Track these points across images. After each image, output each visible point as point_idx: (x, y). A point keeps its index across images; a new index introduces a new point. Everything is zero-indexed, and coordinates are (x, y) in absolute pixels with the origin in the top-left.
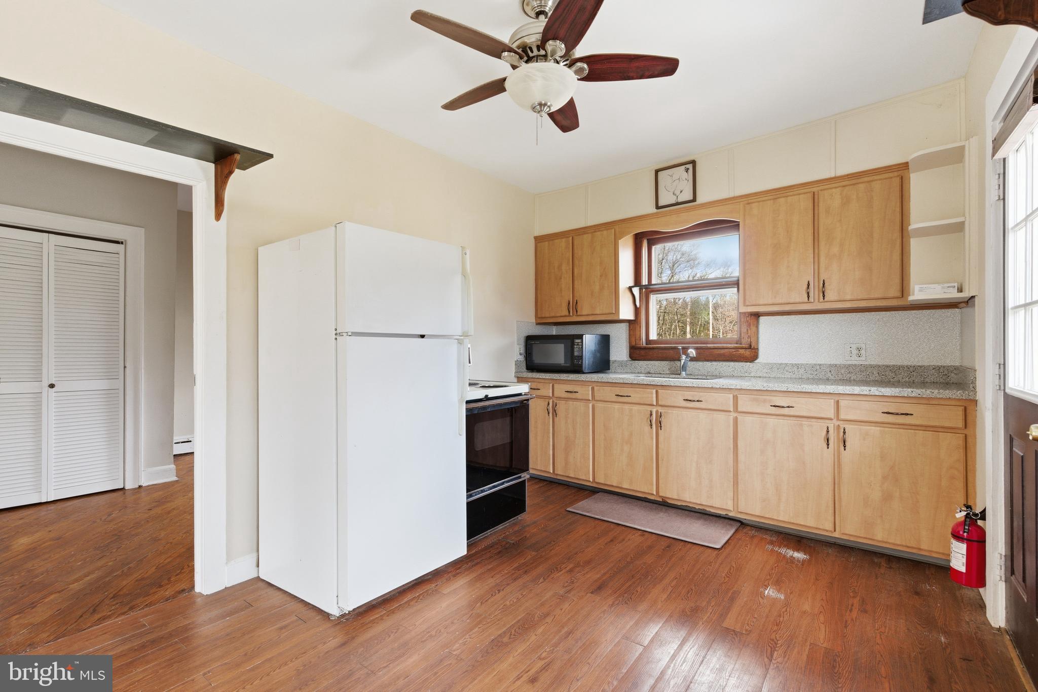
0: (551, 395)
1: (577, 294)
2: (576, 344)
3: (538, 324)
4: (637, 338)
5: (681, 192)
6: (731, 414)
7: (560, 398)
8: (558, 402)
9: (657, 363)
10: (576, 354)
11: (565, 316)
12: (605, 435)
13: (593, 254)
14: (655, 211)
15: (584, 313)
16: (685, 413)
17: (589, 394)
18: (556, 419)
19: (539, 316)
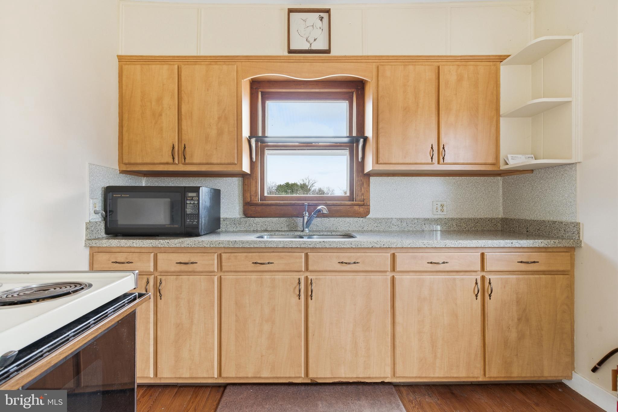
0: (152, 270)
1: (184, 137)
2: (189, 198)
3: (123, 172)
4: (252, 194)
5: (315, 40)
6: (388, 273)
7: (167, 273)
8: (163, 278)
9: (275, 220)
10: (189, 211)
11: (167, 164)
12: (236, 316)
13: (208, 90)
14: (286, 54)
15: (196, 161)
16: (339, 277)
17: (213, 264)
18: (161, 303)
19: (126, 161)
